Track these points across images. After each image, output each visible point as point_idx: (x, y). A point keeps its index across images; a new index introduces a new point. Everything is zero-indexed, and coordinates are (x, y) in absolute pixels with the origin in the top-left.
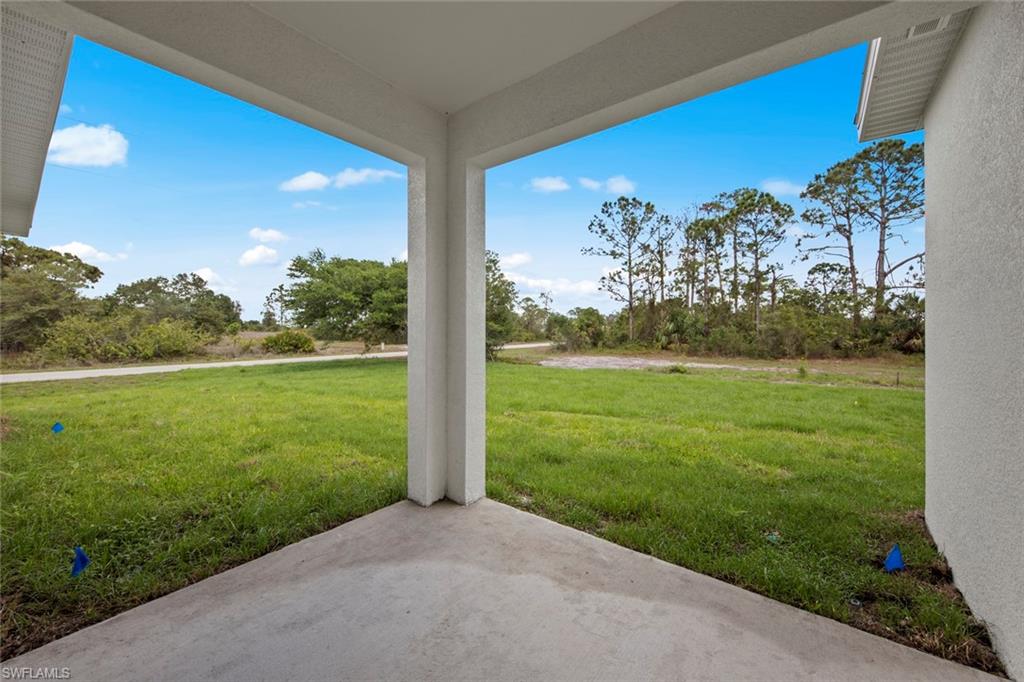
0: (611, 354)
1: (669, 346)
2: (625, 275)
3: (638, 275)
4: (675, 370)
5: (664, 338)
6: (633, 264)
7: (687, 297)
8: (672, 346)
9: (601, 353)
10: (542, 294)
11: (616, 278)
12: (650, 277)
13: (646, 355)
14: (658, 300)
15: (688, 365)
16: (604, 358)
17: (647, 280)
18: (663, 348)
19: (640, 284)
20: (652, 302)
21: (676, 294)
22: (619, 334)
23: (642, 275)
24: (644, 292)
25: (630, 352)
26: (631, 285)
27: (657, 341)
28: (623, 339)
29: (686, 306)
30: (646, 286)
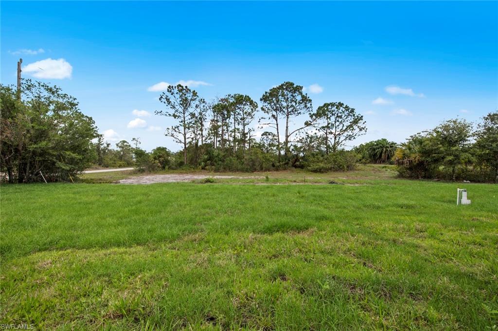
0: (173, 173)
1: (206, 168)
2: (182, 129)
3: (189, 129)
4: (208, 181)
5: (203, 163)
6: (186, 122)
7: (214, 143)
8: (207, 167)
9: (167, 173)
10: (134, 139)
11: (176, 129)
12: (196, 131)
13: (194, 173)
14: (200, 144)
15: (215, 177)
16: (168, 176)
17: (194, 132)
18: (202, 169)
19: (190, 135)
20: (197, 144)
21: (209, 141)
22: (179, 162)
23: (191, 129)
24: (192, 139)
25: (185, 171)
26: (185, 134)
27: (199, 165)
28: (181, 164)
29: (214, 147)
30: (193, 135)
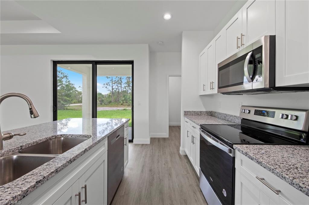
0: (106, 106)
1: (123, 104)
2: (111, 84)
3: (115, 84)
4: (124, 110)
5: (122, 102)
6: (113, 81)
7: (128, 90)
8: (124, 104)
9: (103, 106)
11: (108, 84)
13: (117, 106)
14: (120, 91)
16: (104, 108)
17: (117, 86)
18: (121, 105)
19: (115, 87)
20: (118, 92)
21: (125, 90)
23: (116, 84)
24: (116, 89)
25: (112, 106)
26: (112, 86)
27: (120, 102)
28: (110, 102)
29: (128, 93)
30: (117, 87)
